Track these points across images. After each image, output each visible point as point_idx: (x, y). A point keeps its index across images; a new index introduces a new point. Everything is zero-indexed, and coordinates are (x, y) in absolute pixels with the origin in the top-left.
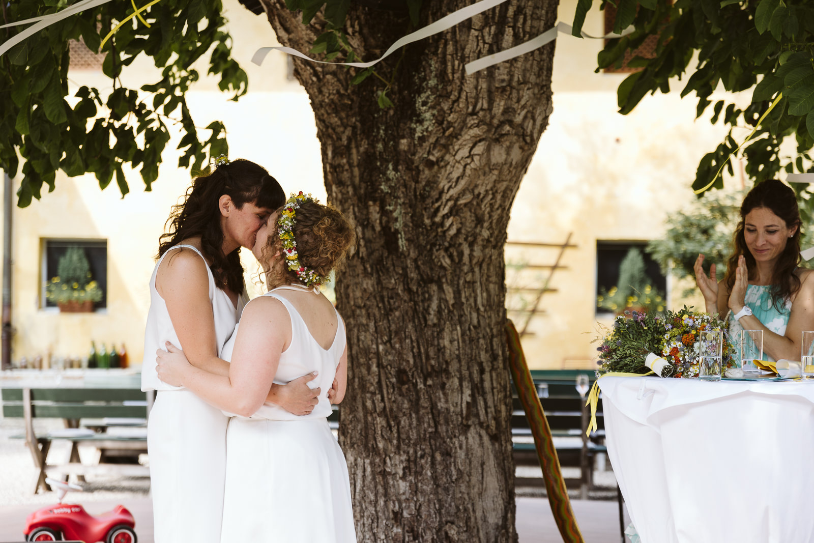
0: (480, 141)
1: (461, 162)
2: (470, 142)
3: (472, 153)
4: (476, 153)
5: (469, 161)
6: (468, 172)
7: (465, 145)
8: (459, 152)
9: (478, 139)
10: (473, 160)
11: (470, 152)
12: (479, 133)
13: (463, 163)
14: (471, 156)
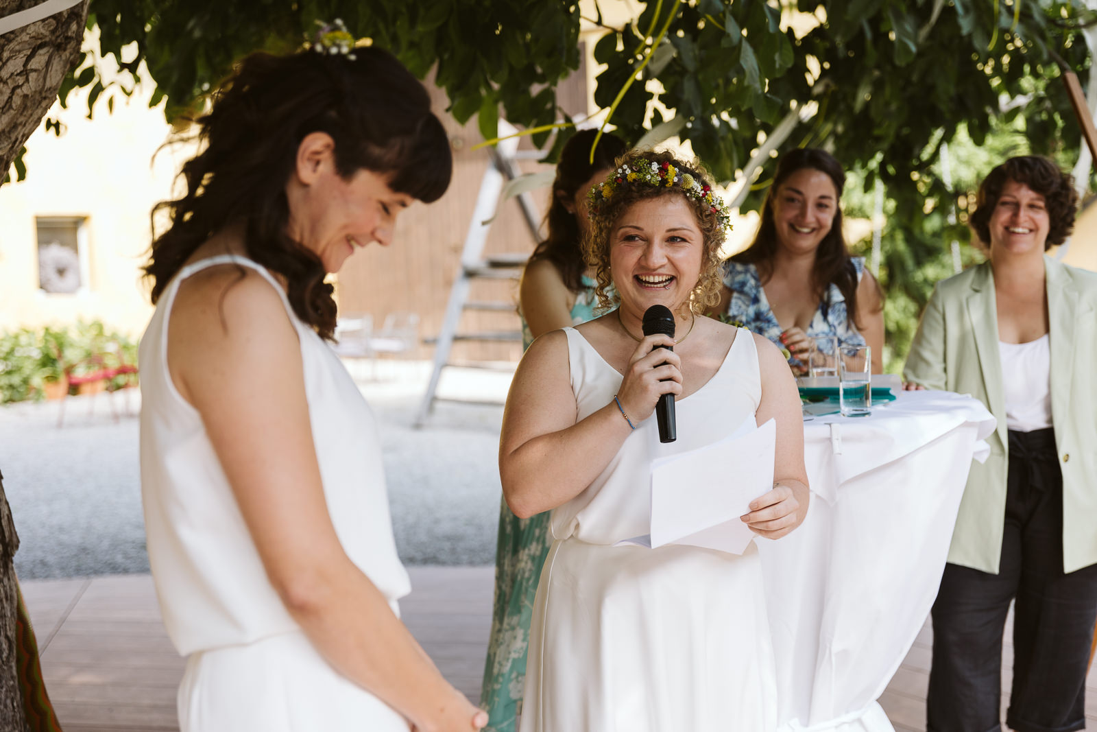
0: (41, 46)
1: (9, 81)
2: (27, 46)
3: (29, 67)
4: (33, 67)
5: (21, 80)
6: (17, 101)
7: (19, 51)
8: (9, 64)
9: (39, 42)
10: (27, 80)
11: (25, 65)
12: (42, 31)
13: (11, 84)
14: (25, 72)
